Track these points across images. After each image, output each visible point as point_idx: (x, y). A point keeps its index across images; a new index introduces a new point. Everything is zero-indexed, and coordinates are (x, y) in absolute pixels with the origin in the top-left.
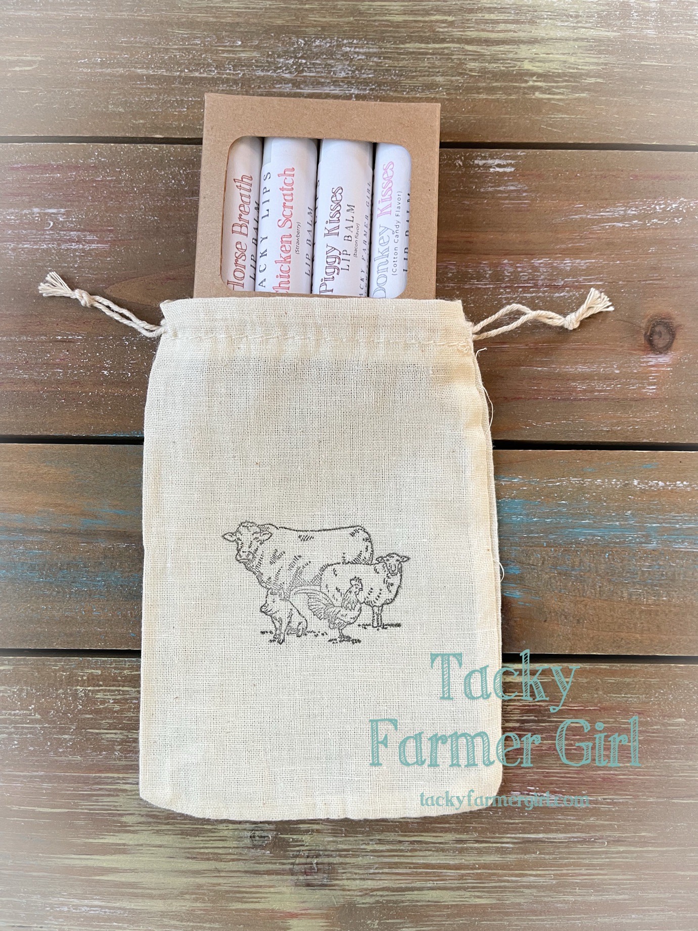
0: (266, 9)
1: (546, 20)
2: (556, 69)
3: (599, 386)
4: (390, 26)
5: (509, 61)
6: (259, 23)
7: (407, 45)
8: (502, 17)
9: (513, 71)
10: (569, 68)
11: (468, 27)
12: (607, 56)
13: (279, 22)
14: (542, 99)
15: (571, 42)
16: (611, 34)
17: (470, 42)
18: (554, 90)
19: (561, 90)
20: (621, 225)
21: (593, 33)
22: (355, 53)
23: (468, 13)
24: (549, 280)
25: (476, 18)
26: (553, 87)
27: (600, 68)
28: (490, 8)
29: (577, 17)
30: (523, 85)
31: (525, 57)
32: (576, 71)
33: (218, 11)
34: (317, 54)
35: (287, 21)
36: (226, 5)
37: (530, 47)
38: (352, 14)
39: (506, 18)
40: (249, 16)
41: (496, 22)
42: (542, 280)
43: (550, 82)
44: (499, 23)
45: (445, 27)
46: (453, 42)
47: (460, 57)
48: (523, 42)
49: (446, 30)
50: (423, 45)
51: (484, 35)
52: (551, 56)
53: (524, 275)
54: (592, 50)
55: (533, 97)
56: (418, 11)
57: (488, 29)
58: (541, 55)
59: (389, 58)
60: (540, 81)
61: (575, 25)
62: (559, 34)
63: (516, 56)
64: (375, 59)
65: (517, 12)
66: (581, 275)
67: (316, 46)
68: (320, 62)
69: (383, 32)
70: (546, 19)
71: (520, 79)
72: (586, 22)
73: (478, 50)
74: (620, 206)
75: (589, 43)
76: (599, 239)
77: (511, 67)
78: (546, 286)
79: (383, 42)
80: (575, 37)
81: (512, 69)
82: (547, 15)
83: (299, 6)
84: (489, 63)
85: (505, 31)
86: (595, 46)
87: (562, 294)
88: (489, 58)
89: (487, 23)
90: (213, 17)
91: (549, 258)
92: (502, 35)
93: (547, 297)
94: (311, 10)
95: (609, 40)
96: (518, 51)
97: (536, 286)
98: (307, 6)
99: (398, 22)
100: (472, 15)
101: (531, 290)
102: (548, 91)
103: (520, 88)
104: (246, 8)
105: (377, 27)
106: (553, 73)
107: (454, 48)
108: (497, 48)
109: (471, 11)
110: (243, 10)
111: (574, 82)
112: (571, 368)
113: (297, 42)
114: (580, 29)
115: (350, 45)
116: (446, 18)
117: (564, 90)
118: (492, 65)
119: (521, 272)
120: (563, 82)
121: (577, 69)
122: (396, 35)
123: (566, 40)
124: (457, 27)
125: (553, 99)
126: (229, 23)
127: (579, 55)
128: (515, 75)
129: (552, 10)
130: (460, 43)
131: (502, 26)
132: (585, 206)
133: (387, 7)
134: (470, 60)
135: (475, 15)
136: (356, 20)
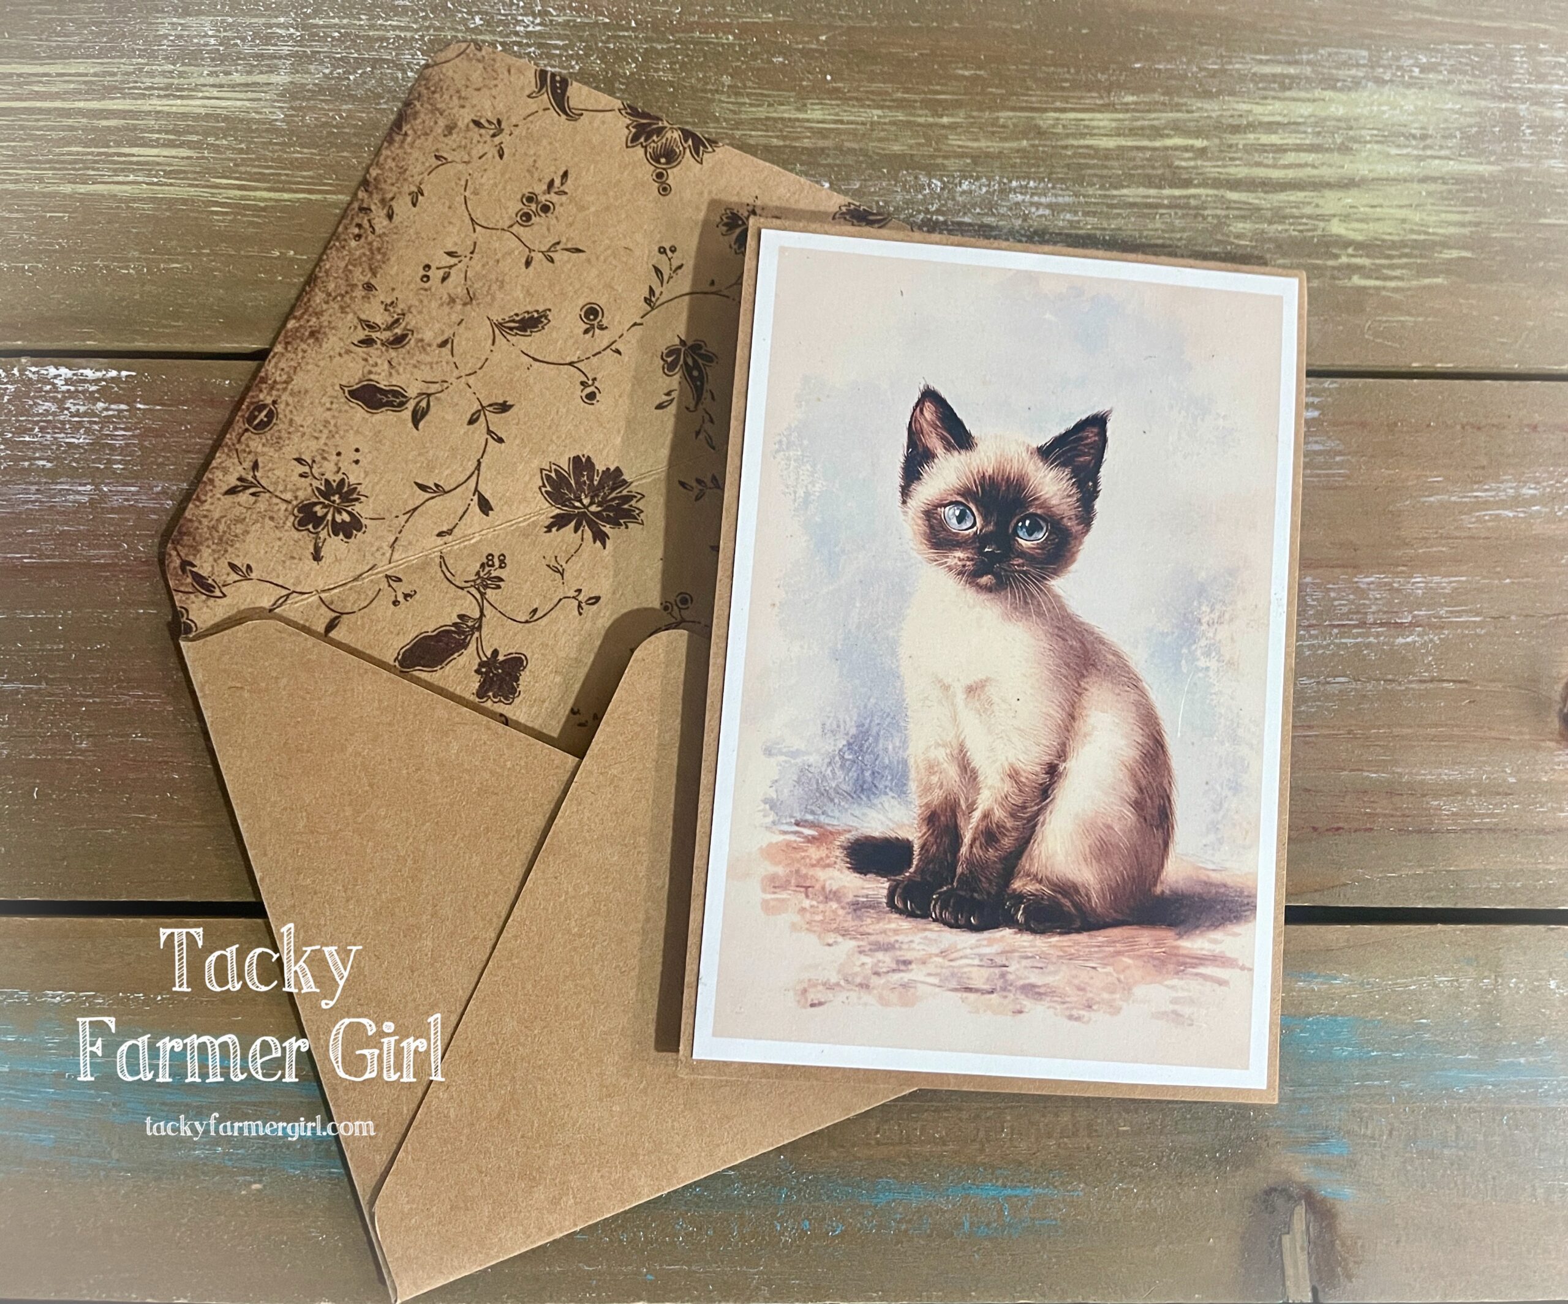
0: (872, 123)
1: (1369, 146)
2: (1390, 234)
3: (1481, 806)
4: (1093, 157)
5: (1304, 220)
6: (861, 149)
7: (1125, 191)
8: (1292, 140)
9: (1313, 237)
10: (1412, 231)
11: (1232, 159)
12: (1478, 209)
13: (896, 148)
14: (1365, 288)
15: (1415, 186)
16: (1485, 169)
17: (1235, 184)
18: (1385, 271)
19: (1398, 273)
20: (1511, 514)
21: (1452, 167)
22: (1032, 204)
23: (1231, 133)
24: (1385, 612)
25: (1244, 142)
26: (1383, 266)
27: (1466, 231)
28: (1270, 123)
29: (1424, 137)
30: (1330, 263)
31: (1332, 212)
32: (1422, 237)
33: (787, 126)
34: (965, 206)
35: (911, 147)
36: (801, 116)
37: (1340, 194)
38: (1024, 134)
39: (1298, 141)
40: (843, 137)
41: (1281, 150)
42: (1373, 613)
43: (1378, 258)
44: (1285, 151)
45: (1189, 159)
46: (1204, 184)
47: (1219, 212)
48: (1329, 185)
49: (1192, 163)
50: (1152, 192)
51: (1261, 173)
52: (1378, 210)
53: (1340, 605)
54: (1452, 199)
55: (1349, 284)
56: (1142, 128)
57: (1266, 161)
58: (1362, 209)
59: (1094, 214)
60: (1361, 256)
61: (1421, 153)
62: (1393, 170)
63: (1319, 211)
64: (1068, 216)
65: (1317, 129)
66: (1442, 605)
67: (964, 192)
68: (970, 221)
69: (1081, 167)
70: (1370, 142)
71: (1326, 253)
72: (1441, 147)
73: (1251, 201)
74: (1507, 481)
75: (1445, 187)
76: (1472, 538)
77: (1308, 230)
78: (1382, 625)
79: (1081, 185)
80: (1421, 175)
81: (1310, 234)
82: (1372, 135)
83: (931, 120)
84: (1270, 223)
85: (1300, 166)
86: (1457, 191)
87: (1409, 640)
88: (1269, 214)
89: (1266, 151)
90: (777, 137)
91: (1384, 573)
92: (1291, 174)
93: (1383, 644)
94: (952, 127)
95: (1482, 178)
96: (1321, 202)
97: (1362, 624)
98: (945, 120)
99: (1107, 149)
100: (1238, 136)
101: (1354, 631)
102: (1374, 272)
103: (1326, 267)
104: (836, 122)
105: (1069, 157)
106: (1383, 241)
107: (1207, 196)
108: (1283, 196)
109: (1236, 129)
110: (832, 126)
111: (1421, 256)
112: (1430, 773)
113: (929, 186)
114: (1429, 160)
115: (1024, 190)
116: (1190, 142)
117: (1404, 271)
118: (1275, 226)
119: (1335, 599)
120: (1400, 257)
121: (1428, 234)
122: (1105, 172)
123: (1405, 181)
124: (1210, 159)
125: (1384, 288)
126: (807, 148)
127: (1429, 207)
128: (1316, 245)
129: (1380, 126)
130: (1217, 188)
131: (1291, 157)
132: (1447, 478)
133: (1087, 123)
134: (1236, 217)
135: (1243, 136)
136: (1033, 146)
